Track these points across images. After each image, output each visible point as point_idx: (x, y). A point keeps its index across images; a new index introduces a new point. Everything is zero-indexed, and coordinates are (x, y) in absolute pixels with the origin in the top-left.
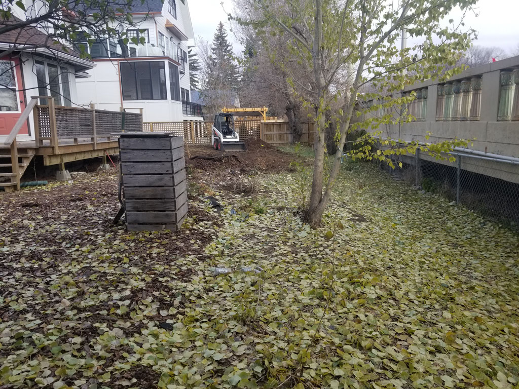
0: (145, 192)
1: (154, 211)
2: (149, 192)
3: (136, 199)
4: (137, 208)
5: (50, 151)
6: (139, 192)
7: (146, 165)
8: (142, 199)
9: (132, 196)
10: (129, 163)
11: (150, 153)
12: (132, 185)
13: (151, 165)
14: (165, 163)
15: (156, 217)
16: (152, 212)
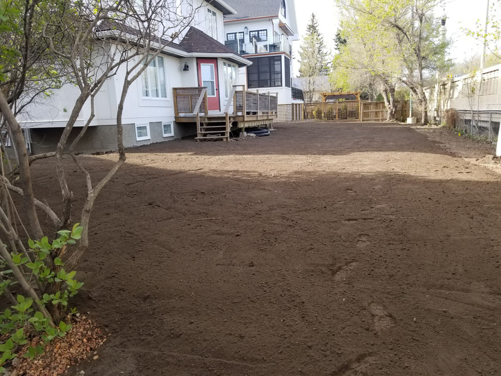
5: (241, 119)
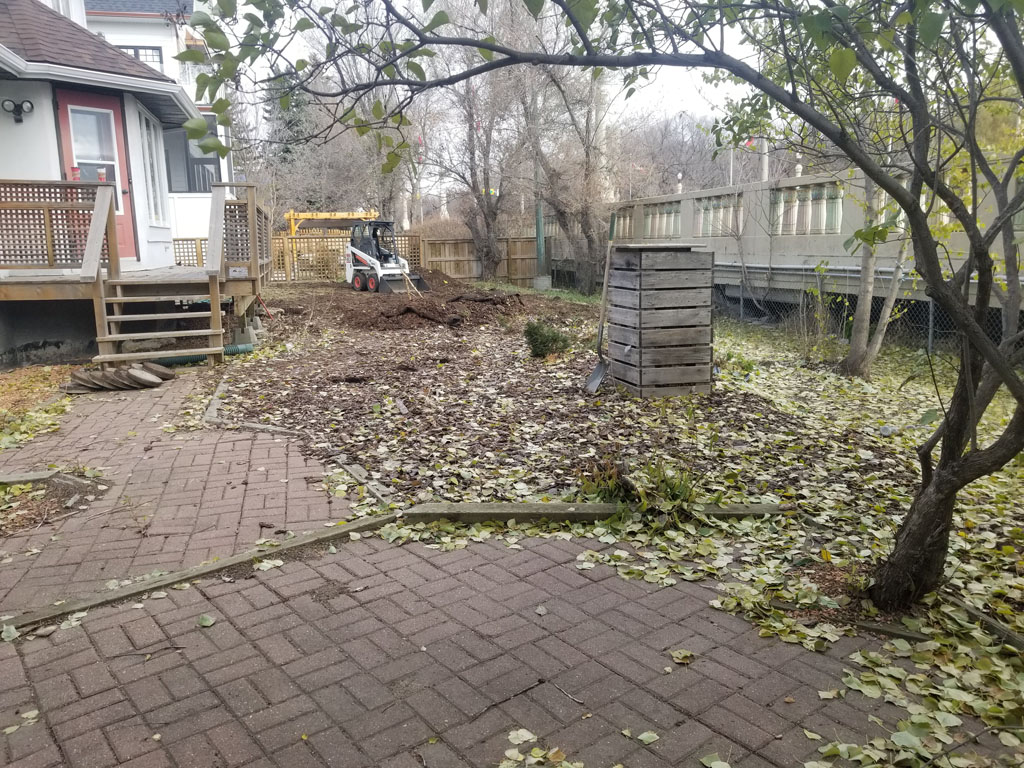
0: (670, 335)
1: (680, 365)
2: (676, 336)
3: (655, 347)
4: (659, 361)
5: (247, 289)
6: (662, 336)
7: (675, 294)
8: (664, 347)
9: (652, 343)
10: (652, 292)
11: (683, 275)
12: (654, 325)
13: (684, 293)
14: (703, 290)
15: (684, 373)
16: (678, 367)
